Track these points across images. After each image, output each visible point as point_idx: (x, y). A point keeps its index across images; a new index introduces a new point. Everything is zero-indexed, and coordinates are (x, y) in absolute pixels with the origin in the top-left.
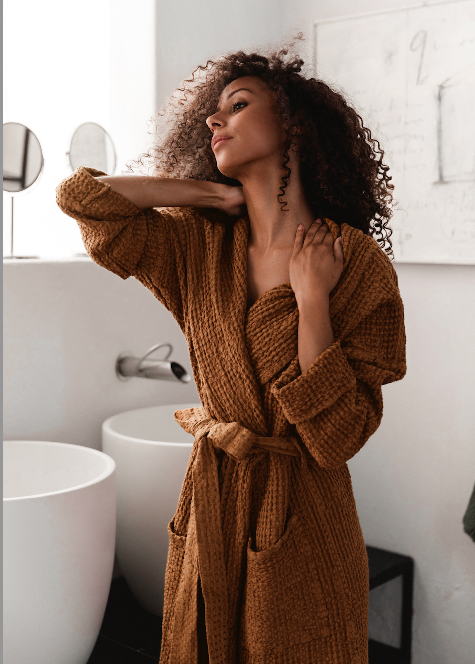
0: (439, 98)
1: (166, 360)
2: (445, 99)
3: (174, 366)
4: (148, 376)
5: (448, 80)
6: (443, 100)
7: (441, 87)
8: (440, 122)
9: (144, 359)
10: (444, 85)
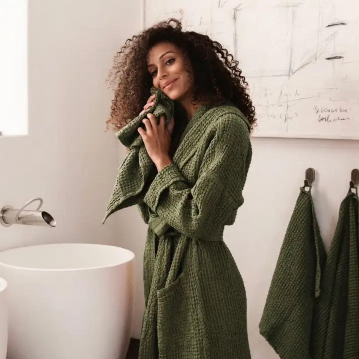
0: (235, 18)
1: (38, 210)
2: (239, 19)
3: (44, 214)
4: (24, 223)
5: (240, 5)
6: (237, 18)
7: (236, 10)
8: (235, 35)
9: (22, 210)
10: (238, 9)
